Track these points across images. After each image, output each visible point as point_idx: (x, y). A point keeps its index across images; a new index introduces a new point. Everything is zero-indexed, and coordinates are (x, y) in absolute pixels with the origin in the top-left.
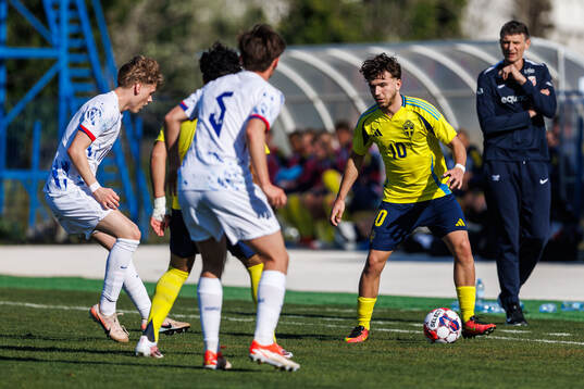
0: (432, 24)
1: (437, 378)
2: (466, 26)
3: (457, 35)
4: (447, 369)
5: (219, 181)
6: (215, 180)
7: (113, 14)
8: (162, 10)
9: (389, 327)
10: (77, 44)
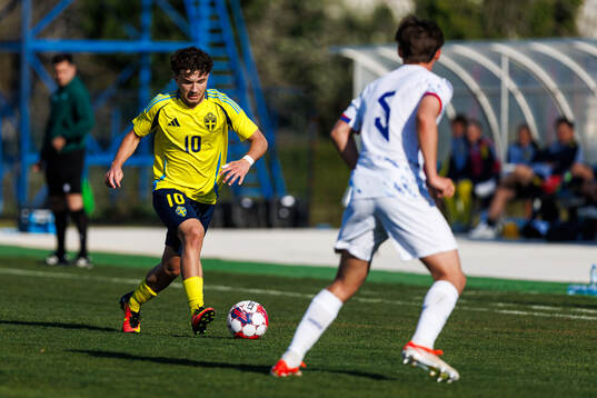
0: (550, 23)
1: (554, 359)
2: (581, 25)
3: (573, 33)
4: (564, 351)
5: (396, 186)
6: (392, 186)
7: (250, 11)
8: (296, 8)
9: (509, 309)
10: (216, 38)
